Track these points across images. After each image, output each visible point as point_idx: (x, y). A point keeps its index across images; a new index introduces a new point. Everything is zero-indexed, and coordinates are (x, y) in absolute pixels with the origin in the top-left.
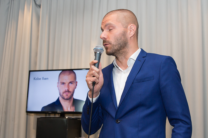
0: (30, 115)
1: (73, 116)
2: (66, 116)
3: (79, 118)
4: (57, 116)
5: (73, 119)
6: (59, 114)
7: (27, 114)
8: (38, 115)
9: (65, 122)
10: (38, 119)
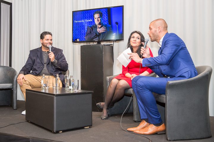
0: (75, 44)
1: (107, 43)
2: (101, 44)
3: (111, 44)
4: (95, 44)
5: (107, 45)
6: (97, 42)
7: (73, 44)
8: (81, 44)
9: (101, 47)
10: (81, 46)
